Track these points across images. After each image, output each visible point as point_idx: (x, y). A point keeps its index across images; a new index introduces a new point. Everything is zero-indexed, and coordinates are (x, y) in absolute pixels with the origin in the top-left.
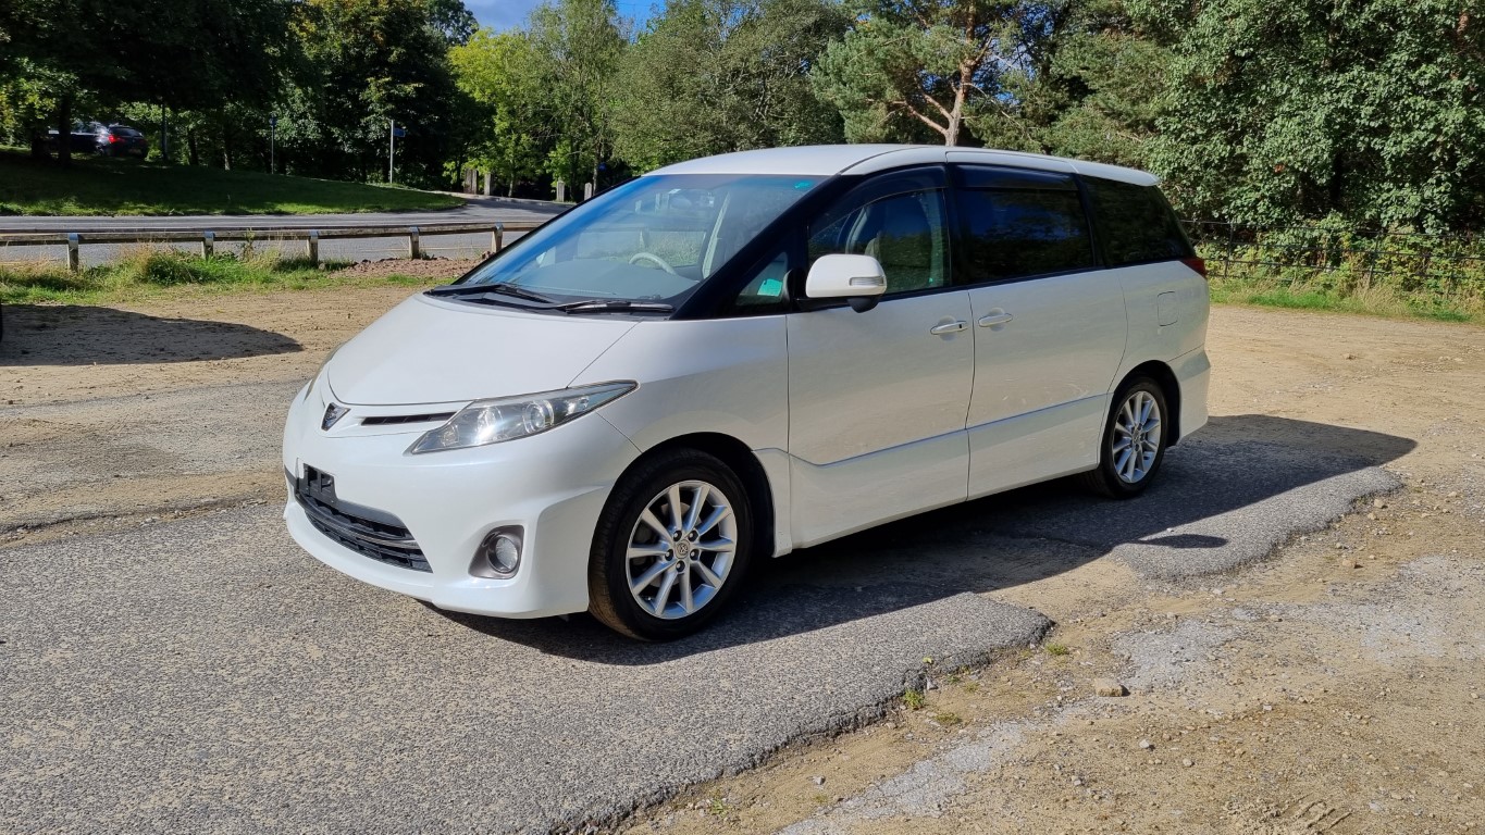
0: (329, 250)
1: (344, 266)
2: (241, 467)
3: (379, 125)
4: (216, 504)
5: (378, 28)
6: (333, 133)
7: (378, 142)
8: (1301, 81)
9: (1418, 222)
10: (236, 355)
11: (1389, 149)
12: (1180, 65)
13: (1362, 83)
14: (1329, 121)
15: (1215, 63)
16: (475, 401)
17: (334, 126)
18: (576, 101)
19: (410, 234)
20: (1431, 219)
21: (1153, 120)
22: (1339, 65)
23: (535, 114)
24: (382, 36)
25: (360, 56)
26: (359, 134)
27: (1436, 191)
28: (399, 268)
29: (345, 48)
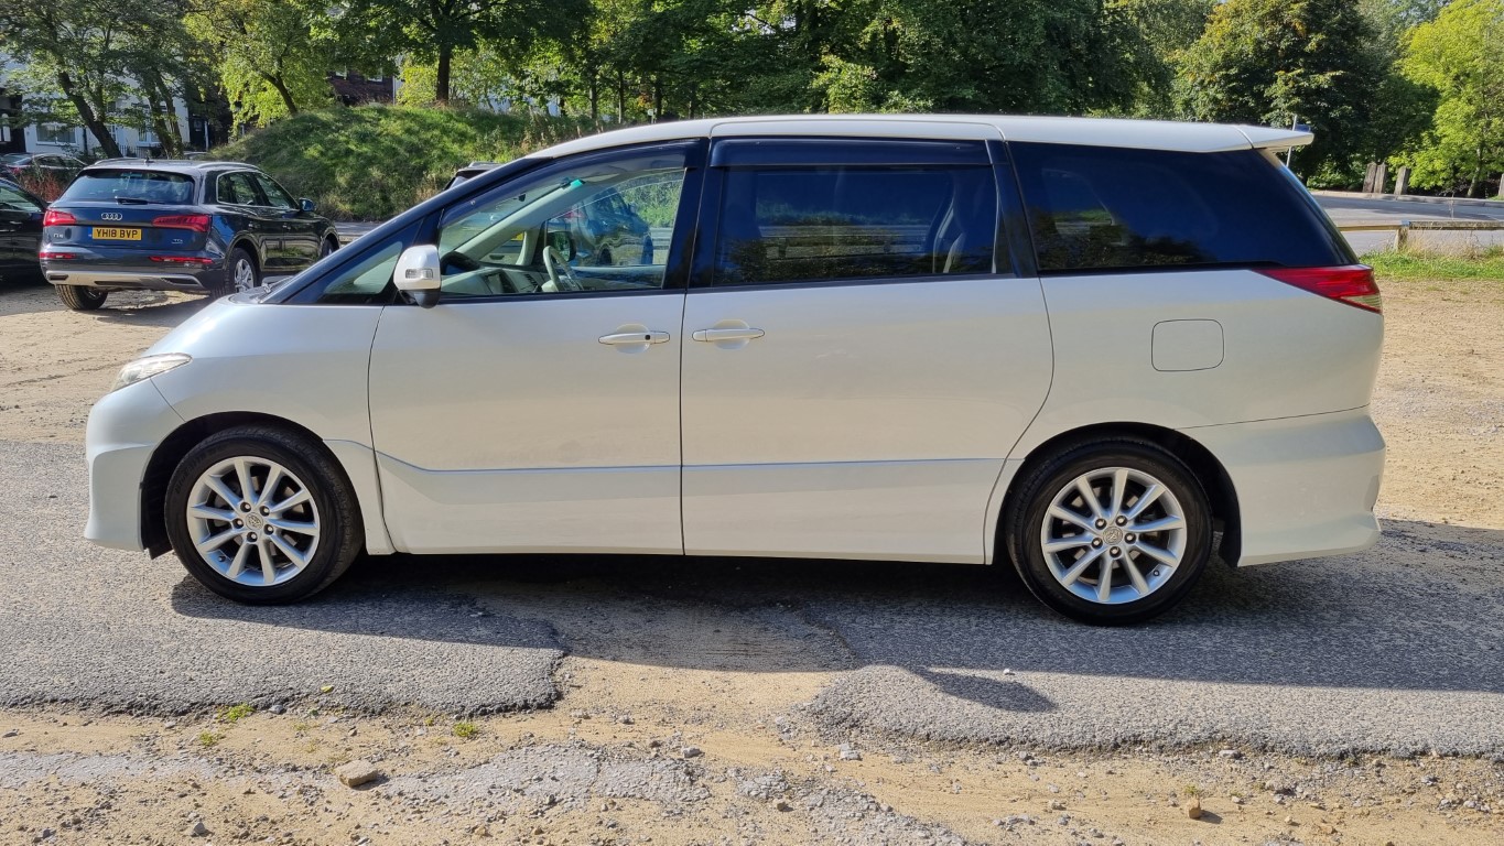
3: (1282, 119)
5: (1299, 17)
24: (1300, 24)
25: (1274, 49)
29: (1259, 43)
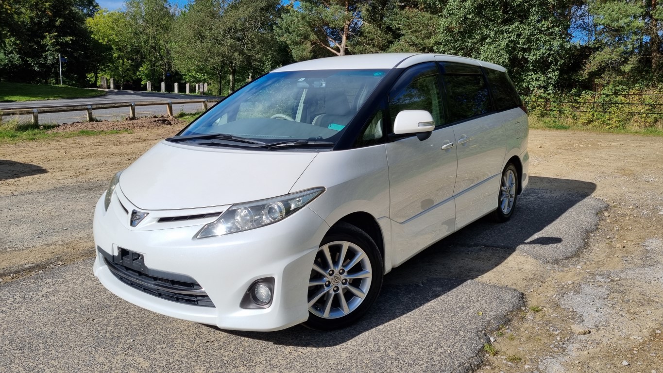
0: (44, 119)
1: (53, 127)
2: (40, 243)
3: (52, 57)
4: (34, 267)
5: (49, 9)
6: (28, 61)
7: (53, 65)
8: (495, 29)
9: (545, 88)
10: (9, 178)
11: (531, 58)
12: (443, 22)
13: (519, 29)
14: (507, 46)
15: (458, 21)
16: (234, 205)
17: (29, 57)
18: (152, 43)
19: (87, 109)
20: (551, 87)
21: (432, 47)
22: (506, 22)
23: (131, 50)
24: (51, 12)
25: (40, 23)
26: (42, 61)
27: (554, 75)
28: (83, 127)
29: (31, 18)
